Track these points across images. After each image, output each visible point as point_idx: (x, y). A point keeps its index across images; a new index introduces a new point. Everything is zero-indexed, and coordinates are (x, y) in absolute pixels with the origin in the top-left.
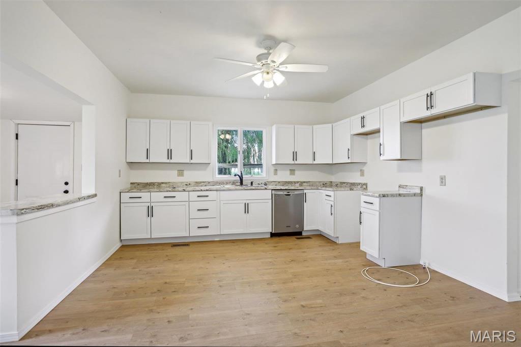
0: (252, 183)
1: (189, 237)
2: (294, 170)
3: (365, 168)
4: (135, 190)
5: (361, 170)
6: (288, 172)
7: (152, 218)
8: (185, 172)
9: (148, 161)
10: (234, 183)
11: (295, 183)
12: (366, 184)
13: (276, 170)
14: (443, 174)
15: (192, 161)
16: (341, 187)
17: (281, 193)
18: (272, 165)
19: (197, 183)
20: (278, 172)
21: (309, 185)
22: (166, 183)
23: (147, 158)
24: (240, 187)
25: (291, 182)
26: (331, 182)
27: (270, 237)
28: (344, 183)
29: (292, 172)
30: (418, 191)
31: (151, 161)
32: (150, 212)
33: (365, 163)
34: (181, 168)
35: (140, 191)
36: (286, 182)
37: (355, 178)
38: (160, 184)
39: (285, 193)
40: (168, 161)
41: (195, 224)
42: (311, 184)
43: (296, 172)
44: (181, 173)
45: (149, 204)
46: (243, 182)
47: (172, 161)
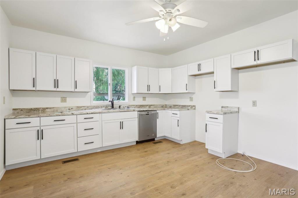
0: (120, 107)
1: (78, 152)
2: (145, 97)
3: (194, 96)
4: (22, 116)
5: (190, 98)
6: (142, 99)
7: (42, 141)
8: (68, 99)
9: (34, 89)
10: (106, 107)
11: (146, 106)
12: (194, 106)
13: (134, 97)
14: (254, 100)
15: (76, 90)
16: (174, 108)
17: (143, 113)
18: (132, 94)
19: (79, 108)
20: (136, 99)
21: (154, 107)
22: (50, 108)
23: (34, 87)
24: (112, 110)
25: (144, 105)
26: (166, 105)
27: (136, 144)
28: (177, 105)
29: (144, 98)
30: (237, 110)
31: (37, 89)
32: (40, 135)
33: (194, 93)
34: (64, 95)
35: (29, 116)
36: (141, 105)
37: (186, 102)
38: (44, 110)
39: (146, 113)
40: (55, 89)
41: (82, 141)
42: (155, 106)
43: (147, 99)
44: (64, 100)
45: (39, 128)
46: (114, 106)
47: (58, 90)
